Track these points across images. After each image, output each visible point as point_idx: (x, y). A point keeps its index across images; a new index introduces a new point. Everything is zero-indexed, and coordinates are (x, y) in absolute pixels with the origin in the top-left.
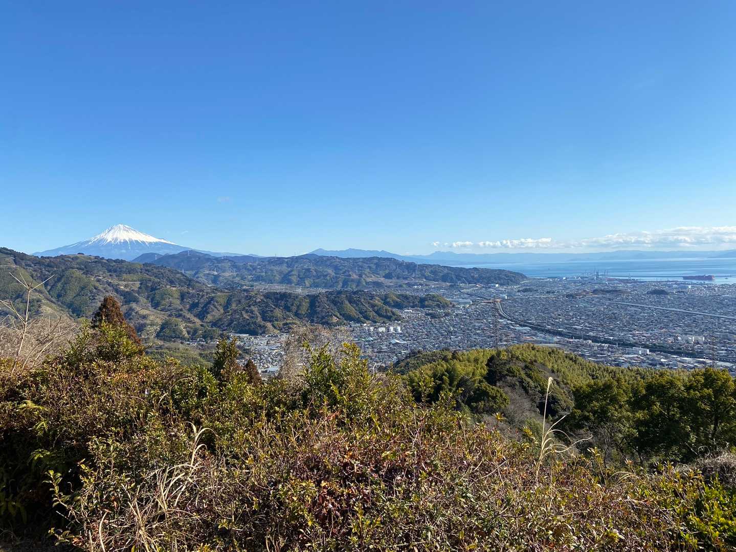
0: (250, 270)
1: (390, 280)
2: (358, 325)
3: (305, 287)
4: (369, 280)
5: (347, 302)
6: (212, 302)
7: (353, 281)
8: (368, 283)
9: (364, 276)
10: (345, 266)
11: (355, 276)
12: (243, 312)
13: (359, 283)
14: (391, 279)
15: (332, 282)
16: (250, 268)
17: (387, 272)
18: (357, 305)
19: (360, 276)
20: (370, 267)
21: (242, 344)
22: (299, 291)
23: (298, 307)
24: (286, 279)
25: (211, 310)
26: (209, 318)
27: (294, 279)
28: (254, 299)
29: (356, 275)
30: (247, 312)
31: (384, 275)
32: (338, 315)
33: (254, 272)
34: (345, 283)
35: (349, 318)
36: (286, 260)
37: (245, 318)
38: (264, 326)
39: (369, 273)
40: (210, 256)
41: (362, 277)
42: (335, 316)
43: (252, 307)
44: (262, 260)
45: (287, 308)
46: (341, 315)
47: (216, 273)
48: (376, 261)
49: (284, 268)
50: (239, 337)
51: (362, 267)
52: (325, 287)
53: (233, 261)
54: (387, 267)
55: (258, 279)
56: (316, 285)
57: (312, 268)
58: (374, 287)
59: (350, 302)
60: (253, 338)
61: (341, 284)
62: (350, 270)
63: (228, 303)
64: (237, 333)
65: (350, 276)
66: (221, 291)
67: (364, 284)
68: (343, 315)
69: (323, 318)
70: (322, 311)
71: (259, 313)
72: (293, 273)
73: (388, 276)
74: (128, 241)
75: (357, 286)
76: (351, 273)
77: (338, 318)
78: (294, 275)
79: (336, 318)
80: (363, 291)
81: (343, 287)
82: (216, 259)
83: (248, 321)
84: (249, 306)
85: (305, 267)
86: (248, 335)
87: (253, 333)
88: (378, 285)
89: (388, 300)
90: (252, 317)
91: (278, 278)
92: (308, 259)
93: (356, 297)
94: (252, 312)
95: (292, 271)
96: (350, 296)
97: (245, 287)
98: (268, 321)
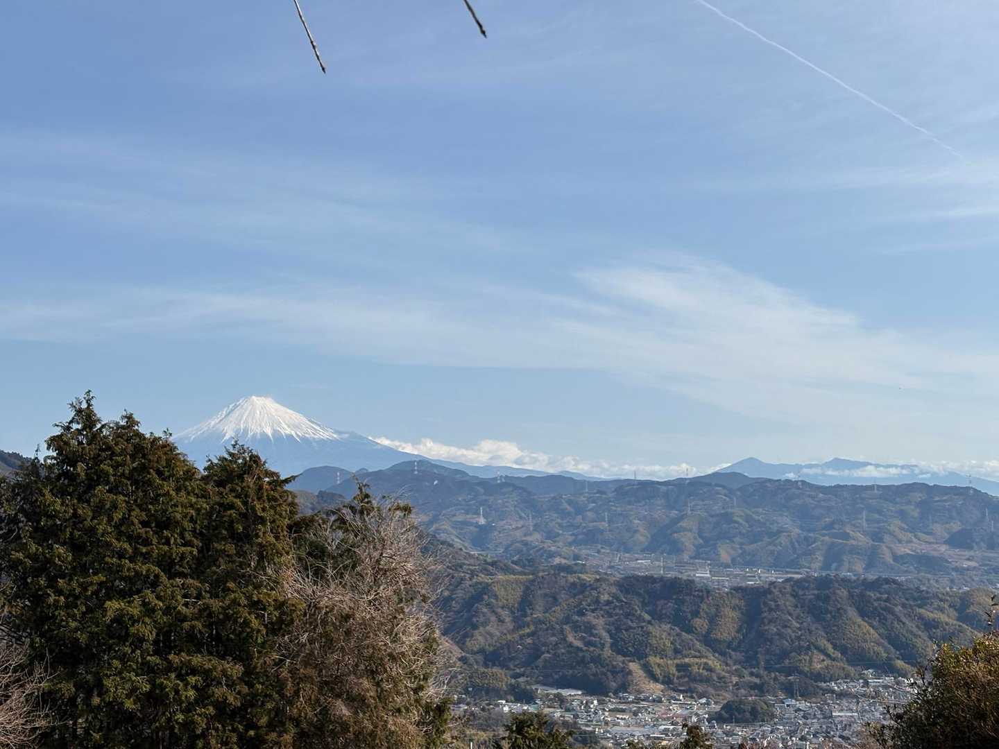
0: (569, 514)
1: (968, 553)
2: (889, 680)
3: (718, 566)
4: (903, 550)
5: (852, 613)
6: (486, 597)
7: (854, 551)
8: (902, 557)
9: (887, 538)
10: (829, 509)
11: (862, 540)
12: (566, 627)
13: (872, 558)
14: (971, 548)
15: (794, 553)
16: (570, 509)
17: (956, 526)
18: (883, 620)
19: (877, 537)
20: (902, 515)
21: (569, 717)
22: (702, 574)
23: (713, 620)
24: (663, 540)
25: (482, 619)
26: (479, 640)
27: (688, 540)
28: (594, 593)
29: (865, 533)
30: (576, 627)
31: (947, 536)
32: (830, 650)
33: (579, 519)
34: (834, 556)
35: (861, 659)
36: (664, 488)
37: (571, 645)
38: (623, 670)
39: (903, 529)
40: (467, 475)
41: (881, 540)
42: (817, 648)
43: (590, 617)
44: (599, 487)
45: (682, 623)
46: (835, 647)
47: (482, 521)
48: (918, 496)
49: (660, 513)
50: (558, 696)
51: (879, 512)
52: (777, 565)
53: (524, 490)
54: (954, 514)
55: (591, 537)
56: (750, 561)
57: (738, 512)
58: (919, 571)
59: (863, 614)
60: (595, 702)
61: (821, 558)
62: (844, 518)
63: (526, 602)
64: (552, 685)
65: (846, 536)
66: (506, 570)
67: (890, 560)
68: (844, 651)
69: (785, 654)
70: (779, 634)
71: (609, 632)
72: (683, 524)
73: (960, 540)
74: (270, 435)
75: (869, 566)
76: (848, 530)
77: (828, 656)
78: (685, 529)
79: (822, 657)
80: (894, 582)
81: (826, 566)
82: (484, 483)
83: (581, 654)
84: (581, 613)
85: (717, 508)
86: (580, 693)
87: (595, 688)
88: (928, 562)
89: (971, 609)
90: (588, 644)
91: (643, 537)
92: (724, 487)
93: (879, 599)
94: (589, 628)
95: (681, 518)
96: (862, 595)
97: (557, 561)
98: (632, 655)
